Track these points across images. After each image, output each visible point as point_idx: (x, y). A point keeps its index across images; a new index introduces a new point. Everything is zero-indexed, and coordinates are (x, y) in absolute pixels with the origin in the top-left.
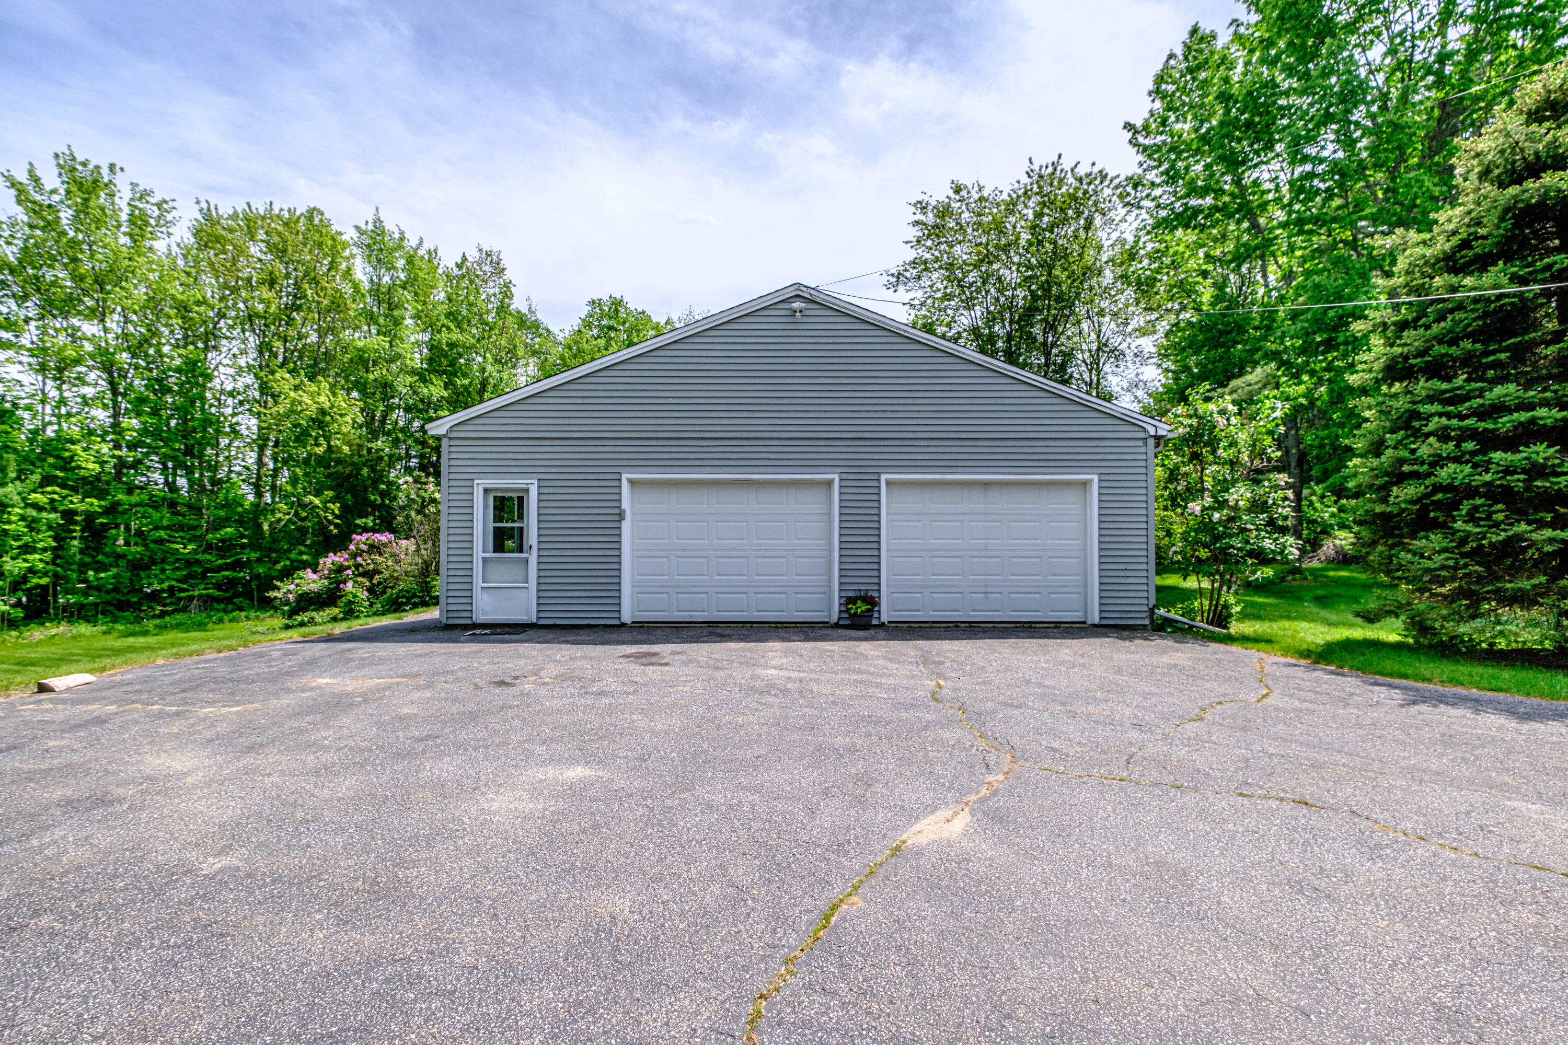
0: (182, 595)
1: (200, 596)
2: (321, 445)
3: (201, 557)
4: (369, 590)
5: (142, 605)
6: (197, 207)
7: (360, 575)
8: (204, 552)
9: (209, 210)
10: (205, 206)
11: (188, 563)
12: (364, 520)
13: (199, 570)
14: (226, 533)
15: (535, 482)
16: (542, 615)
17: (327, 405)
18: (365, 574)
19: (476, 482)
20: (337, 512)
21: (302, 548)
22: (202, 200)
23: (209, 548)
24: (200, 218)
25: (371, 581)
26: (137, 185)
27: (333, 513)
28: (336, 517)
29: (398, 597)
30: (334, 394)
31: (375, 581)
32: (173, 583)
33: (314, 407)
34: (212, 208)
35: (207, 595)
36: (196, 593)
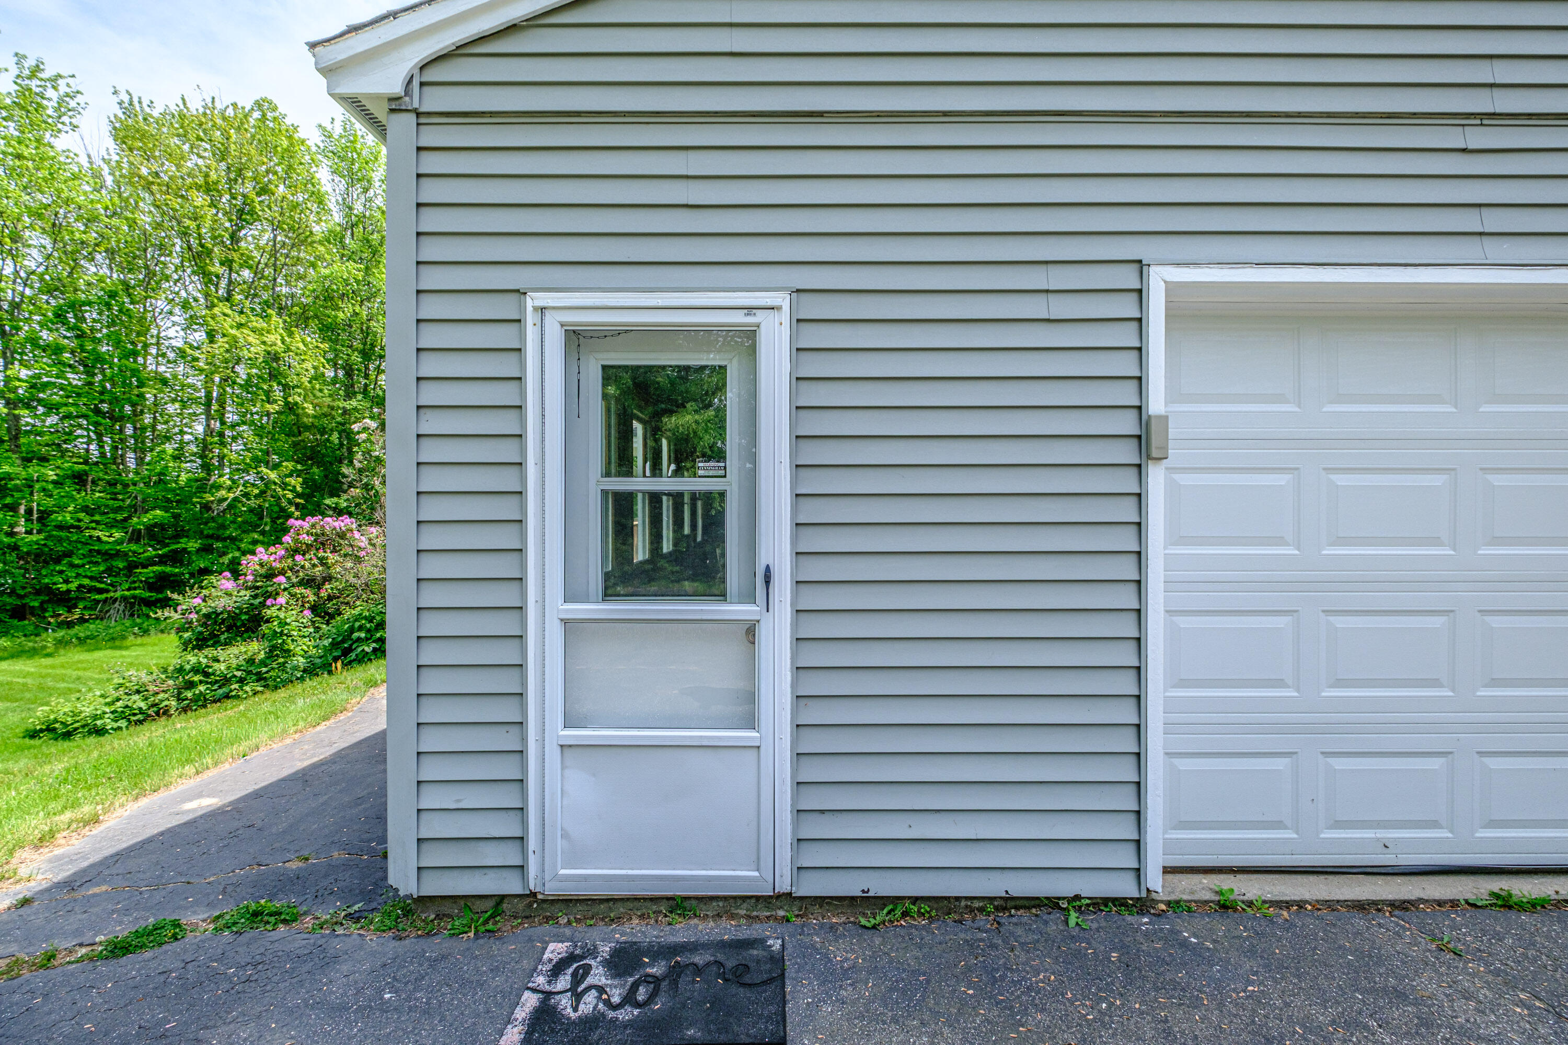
0: (97, 597)
1: (124, 598)
2: (276, 401)
3: (124, 547)
4: (313, 609)
5: (45, 610)
6: (116, 99)
7: (302, 583)
8: (130, 541)
9: (131, 104)
10: (126, 98)
11: (109, 556)
12: (335, 500)
13: (121, 565)
14: (155, 517)
15: (782, 299)
16: (814, 857)
17: (280, 347)
18: (309, 582)
19: (534, 300)
20: (299, 489)
21: (256, 536)
22: (122, 89)
23: (136, 537)
24: (120, 115)
25: (317, 594)
26: (25, 57)
27: (294, 490)
28: (299, 495)
29: (352, 630)
30: (291, 334)
31: (323, 594)
32: (86, 582)
33: (260, 349)
34: (136, 100)
35: (134, 597)
36: (118, 594)
